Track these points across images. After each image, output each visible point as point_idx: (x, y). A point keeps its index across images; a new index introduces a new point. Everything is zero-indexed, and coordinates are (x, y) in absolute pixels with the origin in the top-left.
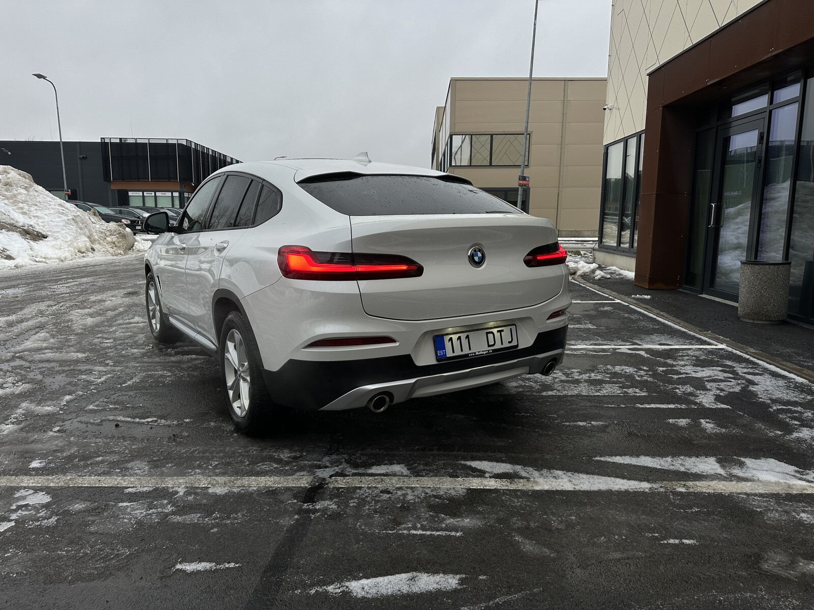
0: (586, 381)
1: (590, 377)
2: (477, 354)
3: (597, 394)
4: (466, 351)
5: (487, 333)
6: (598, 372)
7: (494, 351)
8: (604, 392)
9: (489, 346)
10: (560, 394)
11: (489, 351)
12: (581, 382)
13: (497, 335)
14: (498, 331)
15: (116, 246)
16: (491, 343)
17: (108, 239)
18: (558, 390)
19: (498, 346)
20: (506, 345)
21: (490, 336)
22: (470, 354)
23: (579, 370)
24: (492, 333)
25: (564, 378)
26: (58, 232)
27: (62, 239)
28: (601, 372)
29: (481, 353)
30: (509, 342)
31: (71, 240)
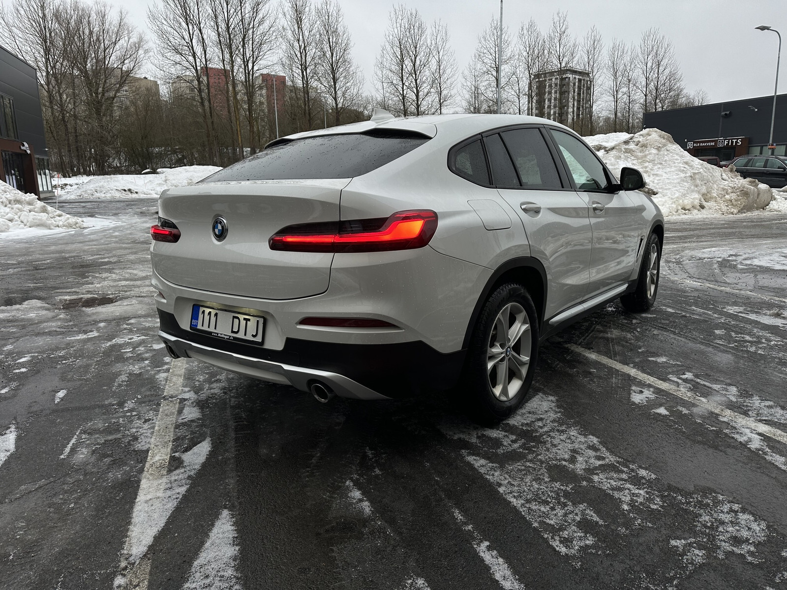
2: (219, 335)
4: (212, 329)
5: (234, 317)
7: (235, 338)
9: (233, 332)
11: (230, 337)
13: (243, 323)
14: (245, 319)
15: (732, 205)
16: (235, 330)
17: (727, 197)
19: (241, 335)
20: (249, 337)
21: (236, 321)
22: (214, 333)
24: (238, 318)
26: (669, 189)
27: (670, 196)
29: (223, 336)
30: (253, 336)
31: (677, 197)
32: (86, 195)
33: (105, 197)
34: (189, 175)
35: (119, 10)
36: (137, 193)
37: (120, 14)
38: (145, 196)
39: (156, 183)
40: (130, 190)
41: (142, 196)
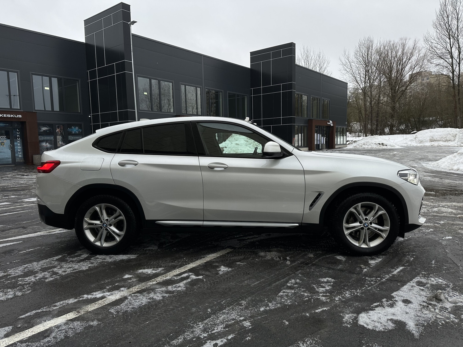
0: (37, 272)
1: (35, 277)
3: (26, 265)
6: (30, 283)
8: (21, 268)
10: (51, 259)
12: (40, 270)
18: (53, 261)
23: (47, 280)
25: (55, 270)
28: (26, 284)
32: (358, 147)
33: (368, 147)
34: (431, 134)
35: (414, 40)
36: (386, 145)
37: (414, 42)
38: (391, 147)
39: (409, 140)
40: (382, 144)
41: (389, 147)
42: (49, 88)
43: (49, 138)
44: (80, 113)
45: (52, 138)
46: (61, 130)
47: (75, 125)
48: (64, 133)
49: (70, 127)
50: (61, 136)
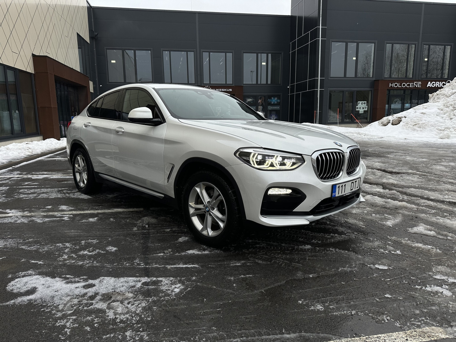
42: (265, 63)
43: (276, 108)
44: (280, 84)
45: (278, 108)
46: (262, 100)
47: (274, 96)
48: (265, 103)
49: (270, 98)
50: (262, 106)
